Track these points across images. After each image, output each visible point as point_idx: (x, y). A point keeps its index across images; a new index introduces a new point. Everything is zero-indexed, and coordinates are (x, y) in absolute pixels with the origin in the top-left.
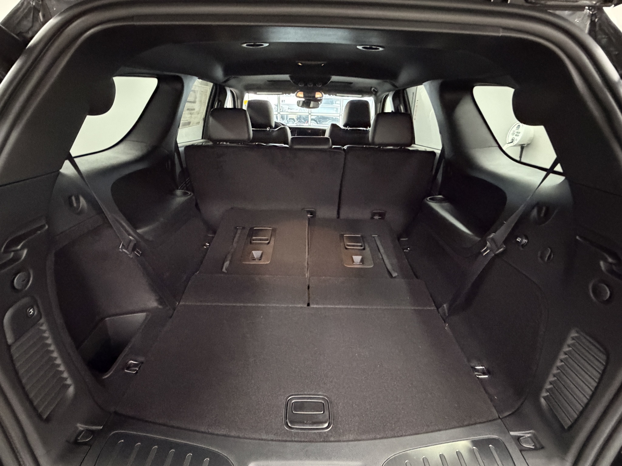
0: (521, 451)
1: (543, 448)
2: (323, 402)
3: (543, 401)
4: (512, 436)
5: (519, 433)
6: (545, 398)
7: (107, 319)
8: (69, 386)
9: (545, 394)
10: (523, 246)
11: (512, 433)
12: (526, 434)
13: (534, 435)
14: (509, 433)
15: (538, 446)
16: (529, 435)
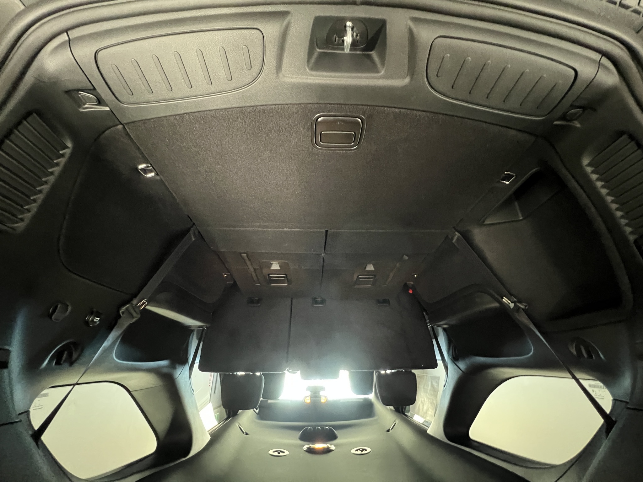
0: (94, 89)
1: (68, 92)
2: (321, 143)
3: (69, 144)
4: (107, 105)
5: (98, 108)
6: (67, 147)
7: (521, 218)
8: (589, 165)
9: (67, 152)
10: (92, 313)
11: (107, 109)
12: (90, 107)
13: (80, 106)
14: (110, 109)
15: (73, 94)
16: (86, 106)
